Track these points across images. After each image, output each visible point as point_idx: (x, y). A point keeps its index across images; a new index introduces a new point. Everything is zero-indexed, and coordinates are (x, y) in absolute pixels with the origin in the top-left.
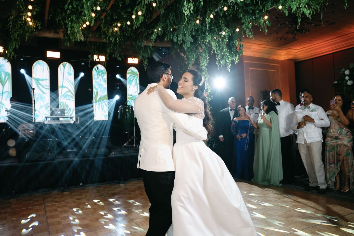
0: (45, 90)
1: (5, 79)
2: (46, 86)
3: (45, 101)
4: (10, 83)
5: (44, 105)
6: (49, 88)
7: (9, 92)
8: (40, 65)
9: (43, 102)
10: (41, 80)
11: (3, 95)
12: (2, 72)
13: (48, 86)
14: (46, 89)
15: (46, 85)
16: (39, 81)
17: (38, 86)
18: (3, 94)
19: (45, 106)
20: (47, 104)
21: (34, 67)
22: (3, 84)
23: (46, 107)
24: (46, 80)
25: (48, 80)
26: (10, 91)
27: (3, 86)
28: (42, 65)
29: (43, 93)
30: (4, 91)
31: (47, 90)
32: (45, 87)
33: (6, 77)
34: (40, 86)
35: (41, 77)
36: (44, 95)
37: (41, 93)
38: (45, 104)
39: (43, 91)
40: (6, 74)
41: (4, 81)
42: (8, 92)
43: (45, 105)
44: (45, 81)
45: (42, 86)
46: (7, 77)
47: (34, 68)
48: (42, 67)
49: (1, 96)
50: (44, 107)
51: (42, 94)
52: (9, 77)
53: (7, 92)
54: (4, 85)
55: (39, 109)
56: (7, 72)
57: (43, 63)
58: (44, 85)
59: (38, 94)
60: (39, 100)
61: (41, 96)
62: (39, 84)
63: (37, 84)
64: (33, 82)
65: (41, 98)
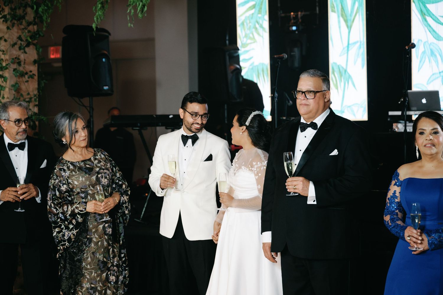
0: (441, 30)
1: (352, 12)
4: (363, 20)
5: (440, 73)
7: (361, 42)
9: (438, 66)
10: (433, 3)
11: (350, 52)
16: (428, 5)
17: (426, 20)
18: (350, 48)
19: (442, 74)
26: (362, 40)
27: (349, 27)
29: (438, 38)
30: (350, 42)
33: (354, 4)
34: (429, 19)
37: (431, 39)
39: (437, 32)
41: (351, 15)
42: (359, 44)
44: (441, 5)
45: (433, 20)
46: (357, 4)
49: (346, 55)
51: (435, 41)
52: (360, 5)
53: (358, 42)
54: (351, 27)
55: (428, 84)
58: (440, 16)
59: (425, 42)
60: (427, 60)
61: (431, 47)
62: (426, 13)
63: (423, 14)
64: (413, 10)
65: (432, 53)
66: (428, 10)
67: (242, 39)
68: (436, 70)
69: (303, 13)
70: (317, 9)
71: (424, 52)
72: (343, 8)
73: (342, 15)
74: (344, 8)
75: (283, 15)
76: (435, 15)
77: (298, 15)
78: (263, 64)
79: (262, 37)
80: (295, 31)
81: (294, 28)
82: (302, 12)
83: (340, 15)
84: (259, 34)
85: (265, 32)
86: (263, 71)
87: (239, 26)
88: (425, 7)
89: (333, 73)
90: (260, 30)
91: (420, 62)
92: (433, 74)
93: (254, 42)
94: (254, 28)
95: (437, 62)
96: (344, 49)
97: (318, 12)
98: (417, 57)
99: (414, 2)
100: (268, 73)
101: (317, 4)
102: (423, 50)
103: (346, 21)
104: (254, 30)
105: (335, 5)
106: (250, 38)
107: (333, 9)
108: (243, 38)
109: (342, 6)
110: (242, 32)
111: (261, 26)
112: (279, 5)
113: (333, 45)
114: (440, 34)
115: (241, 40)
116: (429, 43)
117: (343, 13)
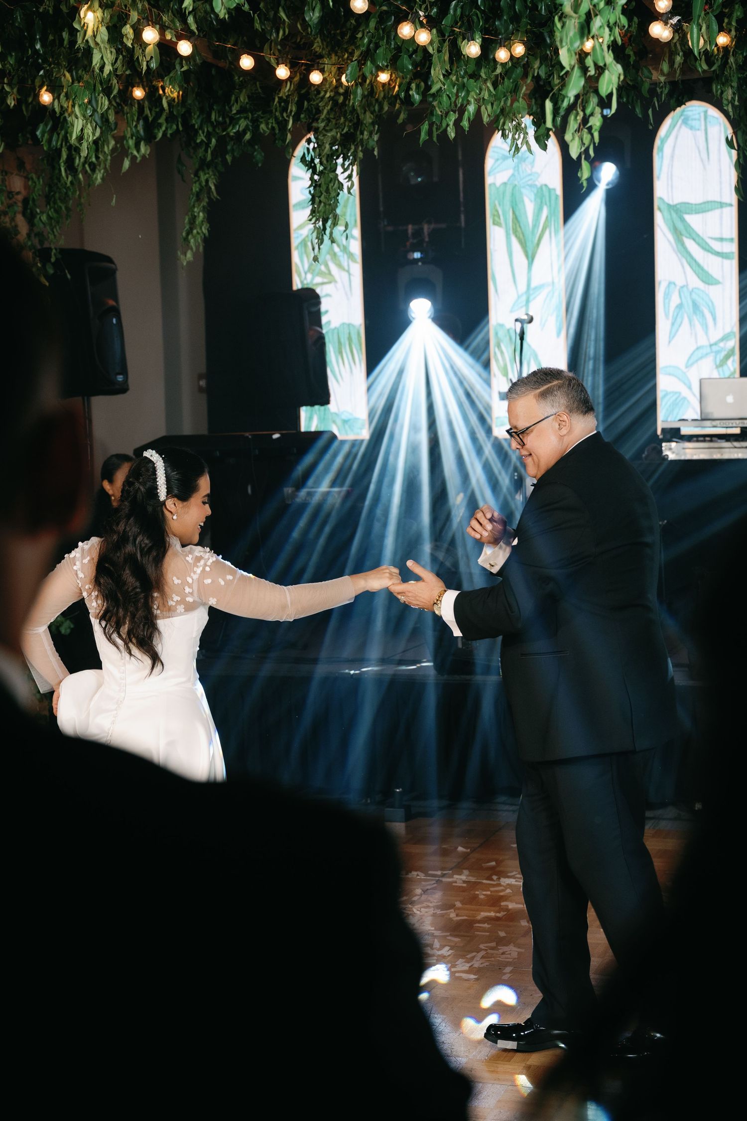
0: (712, 265)
1: (535, 225)
2: (721, 240)
3: (714, 319)
5: (711, 345)
6: (733, 248)
7: (553, 285)
8: (691, 128)
9: (707, 333)
10: (697, 212)
12: (524, 191)
13: (732, 240)
14: (719, 259)
15: (718, 236)
16: (688, 218)
17: (683, 244)
18: (532, 295)
19: (715, 348)
20: (725, 338)
21: (663, 141)
22: (530, 253)
23: (717, 352)
24: (722, 205)
25: (731, 205)
26: (556, 280)
27: (531, 257)
28: (703, 127)
29: (707, 279)
30: (533, 285)
31: (727, 263)
32: (717, 246)
33: (539, 211)
34: (690, 244)
35: (695, 198)
36: (713, 291)
37: (694, 281)
38: (716, 335)
39: (706, 268)
40: (542, 193)
41: (533, 233)
42: (550, 288)
43: (716, 344)
44: (713, 216)
45: (699, 244)
46: (545, 212)
47: (661, 149)
48: (701, 134)
50: (710, 359)
51: (701, 285)
52: (552, 212)
53: (547, 284)
54: (533, 256)
55: (688, 366)
56: (546, 185)
57: (706, 112)
58: (712, 238)
59: (682, 287)
60: (686, 320)
61: (694, 296)
62: (684, 232)
63: (678, 234)
64: (658, 225)
65: (696, 306)
66: (687, 226)
67: (303, 275)
68: (703, 341)
69: (433, 226)
70: (463, 217)
71: (680, 306)
72: (516, 219)
73: (515, 232)
74: (519, 219)
75: (390, 229)
76: (701, 235)
77: (422, 229)
78: (349, 325)
79: (348, 271)
80: (417, 260)
81: (417, 255)
82: (429, 222)
83: (511, 232)
84: (340, 266)
85: (355, 261)
86: (350, 339)
87: (297, 248)
88: (683, 220)
89: (498, 346)
90: (344, 259)
91: (673, 324)
92: (698, 348)
93: (330, 282)
94: (328, 253)
95: (706, 327)
96: (519, 297)
97: (463, 224)
98: (667, 316)
99: (659, 209)
100: (360, 345)
101: (462, 209)
102: (678, 301)
103: (523, 244)
104: (328, 257)
105: (500, 213)
106: (321, 274)
107: (496, 219)
108: (306, 274)
109: (514, 213)
110: (302, 261)
111: (345, 249)
112: (381, 209)
113: (496, 291)
114: (710, 272)
115: (299, 276)
116: (690, 287)
117: (517, 229)
